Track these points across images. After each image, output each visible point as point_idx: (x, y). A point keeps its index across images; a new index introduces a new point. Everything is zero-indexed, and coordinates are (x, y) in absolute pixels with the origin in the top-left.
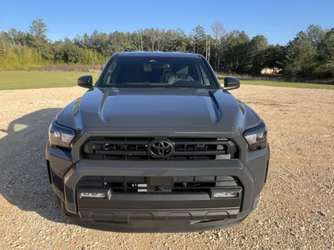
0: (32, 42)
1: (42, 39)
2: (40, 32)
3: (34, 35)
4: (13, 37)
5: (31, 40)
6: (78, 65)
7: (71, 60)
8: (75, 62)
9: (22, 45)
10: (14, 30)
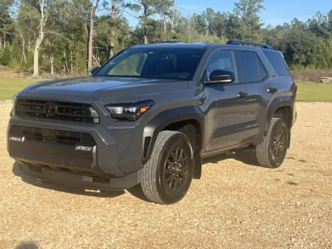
0: (236, 30)
1: (252, 23)
2: (251, 11)
3: (240, 17)
4: (207, 23)
5: (234, 26)
6: (310, 70)
7: (297, 60)
8: (305, 64)
9: (219, 35)
10: (210, 11)
